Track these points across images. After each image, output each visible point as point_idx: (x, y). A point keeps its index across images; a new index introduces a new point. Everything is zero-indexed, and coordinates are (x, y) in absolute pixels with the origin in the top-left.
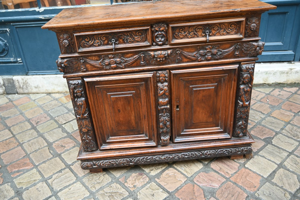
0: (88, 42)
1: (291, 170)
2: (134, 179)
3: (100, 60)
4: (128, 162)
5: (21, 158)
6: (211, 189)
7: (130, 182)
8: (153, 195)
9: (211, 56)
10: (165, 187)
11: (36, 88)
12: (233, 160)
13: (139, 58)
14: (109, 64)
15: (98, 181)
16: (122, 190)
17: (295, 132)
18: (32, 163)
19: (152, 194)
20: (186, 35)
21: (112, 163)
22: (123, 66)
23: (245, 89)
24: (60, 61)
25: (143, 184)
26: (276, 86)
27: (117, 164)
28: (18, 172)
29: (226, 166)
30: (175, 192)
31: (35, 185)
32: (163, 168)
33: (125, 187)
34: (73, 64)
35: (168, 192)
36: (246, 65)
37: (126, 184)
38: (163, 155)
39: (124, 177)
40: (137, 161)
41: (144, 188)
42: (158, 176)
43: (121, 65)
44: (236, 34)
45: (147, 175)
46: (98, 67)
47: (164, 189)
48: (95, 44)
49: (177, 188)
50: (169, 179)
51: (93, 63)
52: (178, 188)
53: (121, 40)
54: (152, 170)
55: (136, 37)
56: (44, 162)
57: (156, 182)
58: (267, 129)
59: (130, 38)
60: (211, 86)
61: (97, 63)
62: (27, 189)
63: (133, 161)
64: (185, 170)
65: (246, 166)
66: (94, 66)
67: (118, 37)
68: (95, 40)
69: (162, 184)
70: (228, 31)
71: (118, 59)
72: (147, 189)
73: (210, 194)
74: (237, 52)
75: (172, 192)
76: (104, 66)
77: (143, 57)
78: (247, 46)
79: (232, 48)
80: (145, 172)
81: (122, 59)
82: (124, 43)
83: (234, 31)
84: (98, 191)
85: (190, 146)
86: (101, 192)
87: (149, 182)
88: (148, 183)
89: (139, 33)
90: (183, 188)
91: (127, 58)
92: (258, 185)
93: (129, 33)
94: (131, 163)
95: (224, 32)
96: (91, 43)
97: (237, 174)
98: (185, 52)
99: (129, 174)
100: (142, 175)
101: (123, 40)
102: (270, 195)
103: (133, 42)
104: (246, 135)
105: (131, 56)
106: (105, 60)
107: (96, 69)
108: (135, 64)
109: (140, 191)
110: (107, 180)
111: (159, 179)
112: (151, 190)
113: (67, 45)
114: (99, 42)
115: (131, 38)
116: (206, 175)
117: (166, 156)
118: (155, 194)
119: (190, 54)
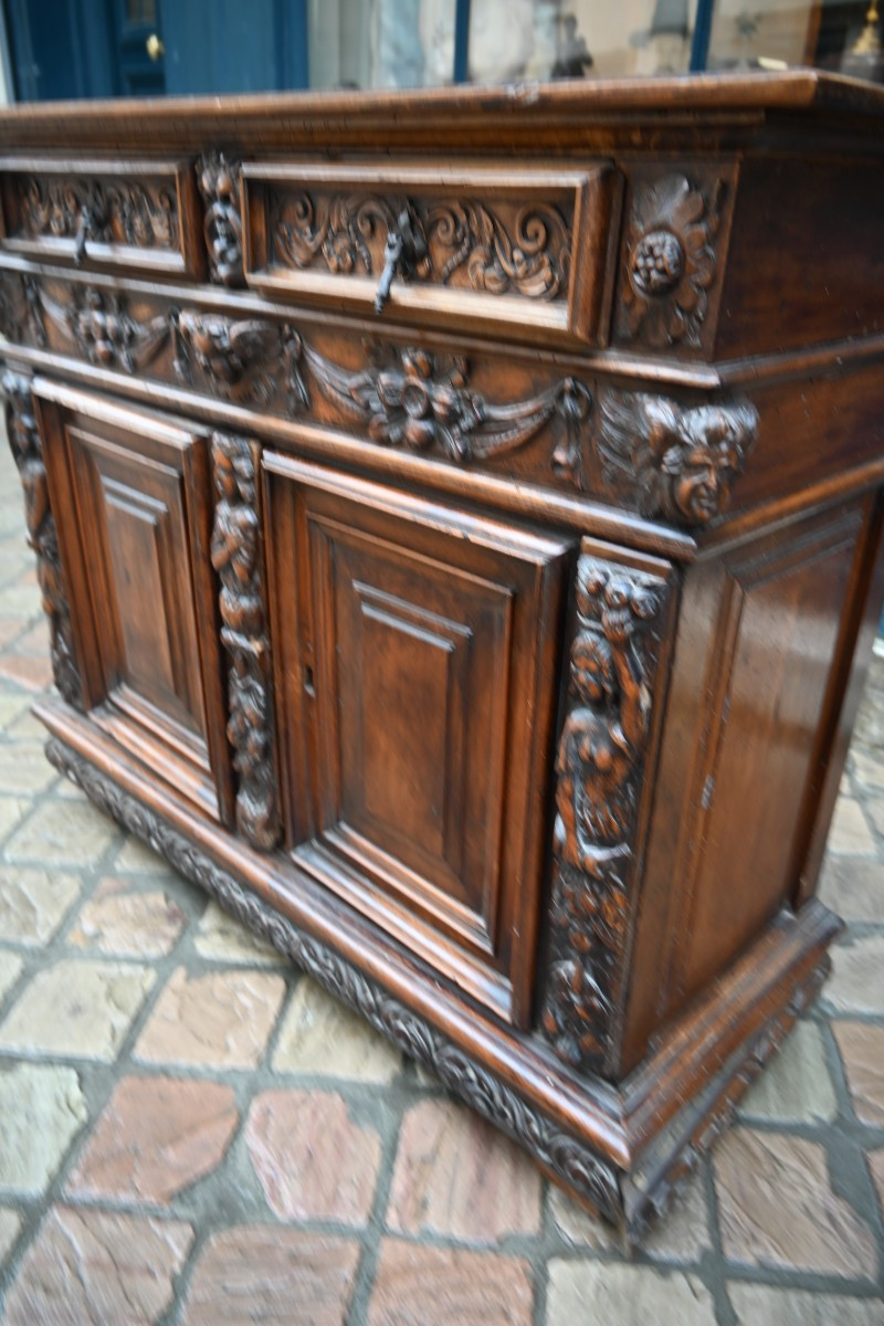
2: (131, 912)
4: (144, 825)
7: (106, 912)
8: (76, 1010)
9: (421, 425)
14: (91, 336)
16: (51, 917)
19: (84, 1005)
21: (107, 793)
22: (125, 360)
23: (587, 743)
25: (127, 950)
27: (118, 810)
30: (141, 1072)
33: (71, 913)
35: (126, 1049)
37: (89, 906)
38: (240, 886)
39: (128, 883)
40: (167, 845)
41: (103, 967)
43: (123, 354)
45: (187, 929)
46: (67, 341)
47: (138, 1025)
49: (172, 1062)
50: (215, 1010)
51: (54, 313)
54: (222, 932)
55: (155, 218)
57: (164, 979)
59: (137, 216)
60: (437, 635)
61: (63, 320)
63: (157, 832)
64: (304, 1031)
66: (59, 333)
67: (108, 206)
69: (167, 1004)
70: (511, 269)
71: (110, 321)
72: (101, 975)
73: (214, 1209)
74: (567, 449)
75: (137, 1062)
76: (79, 338)
77: (177, 333)
79: (531, 406)
81: (124, 323)
83: (542, 273)
84: (15, 864)
85: (335, 923)
87: (151, 962)
88: (141, 961)
89: (164, 198)
90: (190, 1085)
91: (139, 322)
93: (136, 193)
94: (155, 838)
95: (490, 272)
96: (42, 213)
97: (447, 1258)
98: (319, 359)
100: (172, 918)
104: (615, 1081)
105: (149, 318)
106: (81, 313)
107: (66, 347)
108: (161, 365)
109: (80, 963)
110: (81, 855)
111: (187, 981)
112: (102, 991)
114: (60, 217)
116: (338, 1122)
117: (252, 899)
118: (87, 1015)
119: (337, 377)
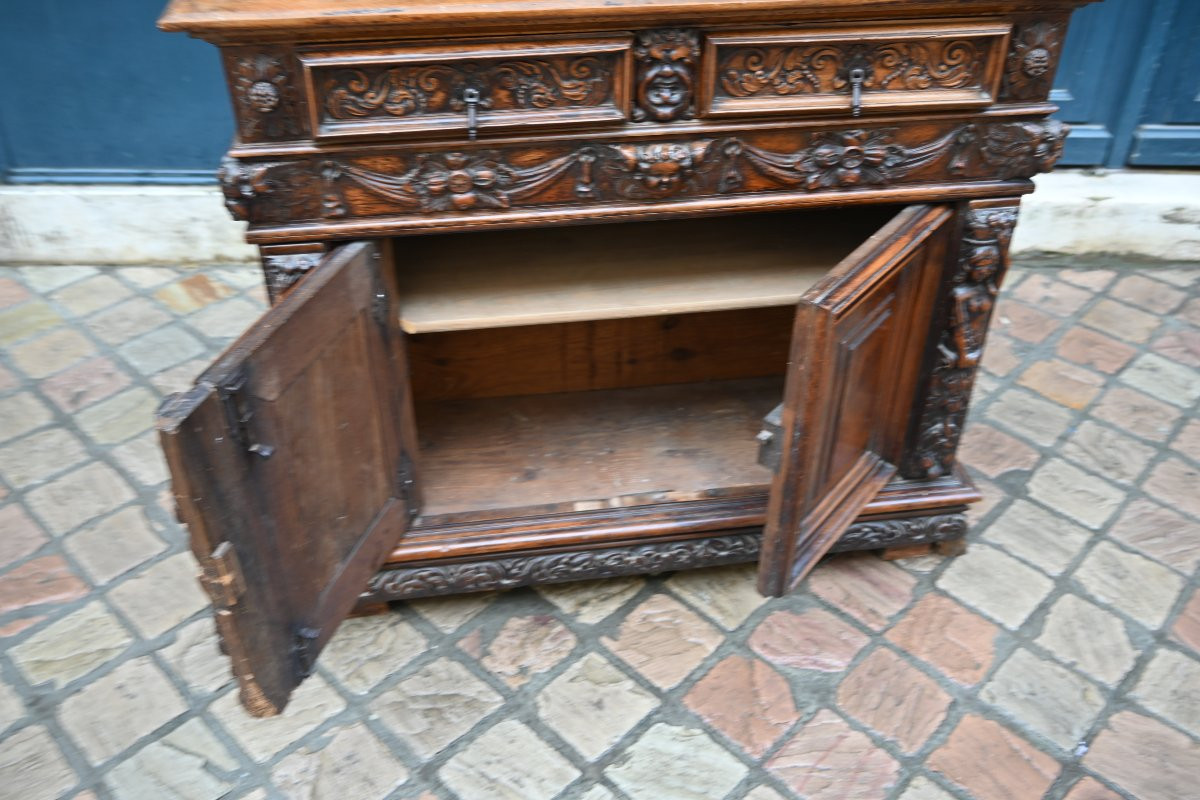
0: (361, 94)
1: (1101, 598)
2: (516, 641)
3: (407, 170)
4: (496, 575)
5: (27, 553)
6: (817, 677)
7: (503, 655)
9: (857, 172)
10: (641, 671)
11: (49, 239)
12: (891, 560)
13: (574, 170)
14: (448, 190)
15: (373, 651)
16: (476, 688)
17: (1110, 452)
18: (81, 575)
19: (595, 699)
20: (771, 84)
21: (432, 579)
22: (500, 200)
23: (974, 303)
24: (234, 171)
25: (555, 658)
26: (1034, 263)
27: (447, 583)
28: (24, 614)
29: (867, 587)
30: (682, 691)
31: (105, 670)
32: (630, 595)
33: (484, 676)
34: (290, 186)
35: (656, 692)
36: (986, 212)
37: (487, 662)
38: (634, 548)
39: (475, 632)
40: (532, 571)
41: (560, 678)
42: (611, 626)
43: (495, 195)
44: (966, 86)
45: (568, 621)
46: (396, 203)
47: (638, 679)
48: (390, 107)
49: (685, 674)
50: (655, 637)
51: (376, 183)
52: (692, 674)
53: (503, 94)
54: (584, 604)
55: (566, 84)
56: (132, 573)
57: (604, 651)
58: (1009, 440)
59: (542, 85)
61: (393, 186)
62: (74, 688)
63: (514, 571)
64: (713, 604)
65: (941, 584)
66: (381, 199)
67: (494, 80)
68: (392, 88)
69: (630, 658)
70: (937, 75)
71: (485, 173)
72: (572, 680)
73: (816, 696)
74: (961, 159)
75: (672, 691)
76: (421, 196)
77: (592, 164)
78: (1001, 136)
79: (941, 143)
80: (555, 613)
81: (500, 171)
82: (515, 105)
83: (959, 76)
84: (376, 691)
86: (390, 696)
87: (579, 651)
88: (575, 655)
89: (584, 69)
90: (713, 673)
91: (524, 166)
92: (987, 660)
93: (541, 67)
94: (508, 578)
95: (922, 78)
96: (375, 99)
97: (909, 619)
98: (760, 152)
99: (497, 619)
100: (544, 624)
101: (513, 94)
102: (1030, 697)
103: (550, 105)
104: (950, 473)
105: (541, 161)
106: (427, 175)
107: (387, 209)
108: (552, 193)
109: (547, 689)
110: (409, 647)
111: (616, 640)
112: (588, 685)
113: (271, 107)
114: (406, 99)
115: (548, 86)
116: (795, 620)
117: (646, 550)
118: (607, 701)
119: (780, 160)
